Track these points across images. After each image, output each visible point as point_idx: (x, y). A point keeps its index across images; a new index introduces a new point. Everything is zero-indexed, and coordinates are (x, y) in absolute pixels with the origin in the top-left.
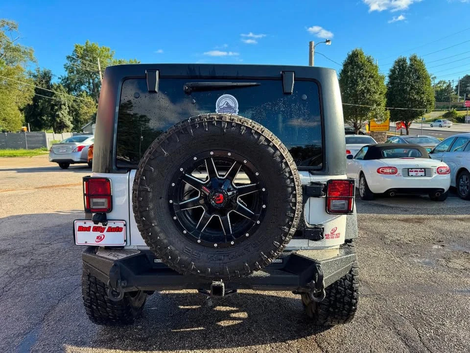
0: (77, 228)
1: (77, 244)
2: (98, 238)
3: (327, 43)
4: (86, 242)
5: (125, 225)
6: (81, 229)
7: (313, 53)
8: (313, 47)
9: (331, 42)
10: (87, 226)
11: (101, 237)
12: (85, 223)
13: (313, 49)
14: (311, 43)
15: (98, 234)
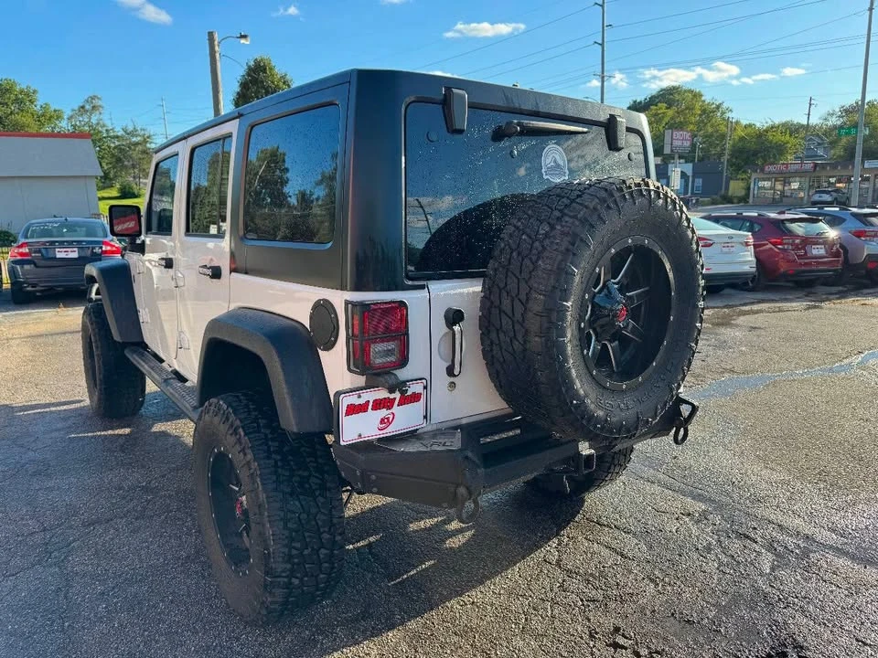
0: (343, 409)
1: (342, 443)
2: (382, 421)
3: (243, 41)
4: (360, 435)
5: (425, 388)
6: (353, 410)
7: (217, 55)
8: (216, 43)
9: (249, 39)
10: (361, 401)
11: (388, 419)
12: (359, 397)
13: (217, 48)
14: (211, 35)
15: (383, 413)
